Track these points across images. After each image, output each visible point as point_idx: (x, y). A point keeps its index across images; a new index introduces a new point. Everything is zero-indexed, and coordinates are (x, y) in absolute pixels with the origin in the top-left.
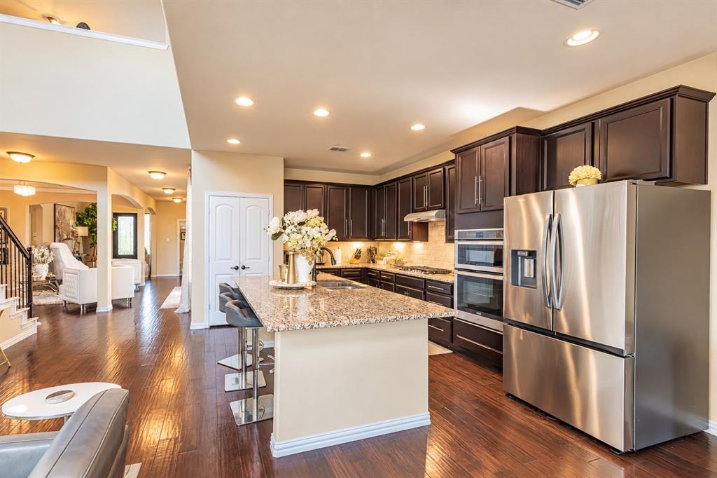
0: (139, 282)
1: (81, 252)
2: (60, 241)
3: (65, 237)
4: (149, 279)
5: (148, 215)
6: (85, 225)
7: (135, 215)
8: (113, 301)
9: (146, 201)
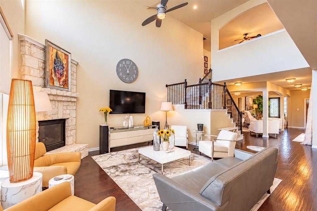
0: (281, 128)
1: (255, 114)
2: (247, 110)
3: (249, 108)
4: (286, 128)
5: (286, 98)
6: (256, 104)
7: (279, 98)
8: (269, 134)
9: (285, 92)
